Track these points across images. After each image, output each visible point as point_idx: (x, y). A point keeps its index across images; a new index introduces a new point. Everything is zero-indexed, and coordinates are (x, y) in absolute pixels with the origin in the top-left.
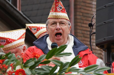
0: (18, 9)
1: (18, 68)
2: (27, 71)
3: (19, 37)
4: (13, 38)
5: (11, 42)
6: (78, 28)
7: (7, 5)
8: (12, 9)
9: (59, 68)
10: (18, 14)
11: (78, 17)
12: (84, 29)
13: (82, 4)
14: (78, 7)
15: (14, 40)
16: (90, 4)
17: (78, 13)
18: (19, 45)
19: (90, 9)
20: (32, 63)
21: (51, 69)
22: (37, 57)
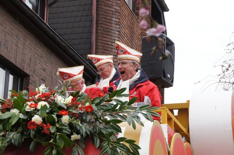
0: (45, 22)
1: (87, 104)
2: (94, 106)
3: (79, 73)
4: (74, 74)
5: (72, 77)
6: (99, 41)
7: (36, 17)
8: (40, 22)
9: (119, 106)
10: (45, 26)
11: (100, 31)
12: (104, 42)
13: (103, 19)
14: (100, 22)
15: (75, 75)
16: (110, 20)
17: (99, 28)
18: (78, 79)
19: (110, 24)
20: (97, 101)
21: (113, 106)
22: (102, 97)
